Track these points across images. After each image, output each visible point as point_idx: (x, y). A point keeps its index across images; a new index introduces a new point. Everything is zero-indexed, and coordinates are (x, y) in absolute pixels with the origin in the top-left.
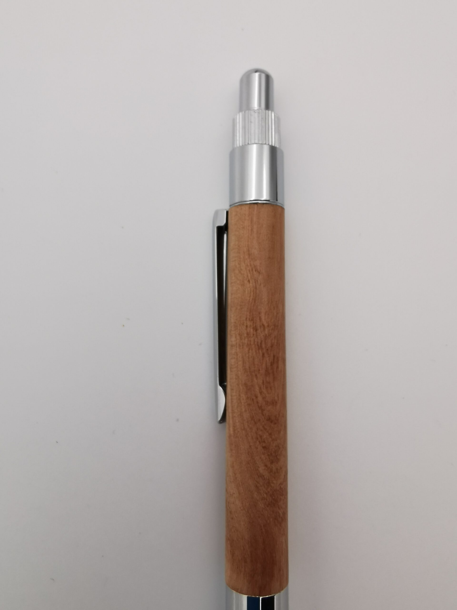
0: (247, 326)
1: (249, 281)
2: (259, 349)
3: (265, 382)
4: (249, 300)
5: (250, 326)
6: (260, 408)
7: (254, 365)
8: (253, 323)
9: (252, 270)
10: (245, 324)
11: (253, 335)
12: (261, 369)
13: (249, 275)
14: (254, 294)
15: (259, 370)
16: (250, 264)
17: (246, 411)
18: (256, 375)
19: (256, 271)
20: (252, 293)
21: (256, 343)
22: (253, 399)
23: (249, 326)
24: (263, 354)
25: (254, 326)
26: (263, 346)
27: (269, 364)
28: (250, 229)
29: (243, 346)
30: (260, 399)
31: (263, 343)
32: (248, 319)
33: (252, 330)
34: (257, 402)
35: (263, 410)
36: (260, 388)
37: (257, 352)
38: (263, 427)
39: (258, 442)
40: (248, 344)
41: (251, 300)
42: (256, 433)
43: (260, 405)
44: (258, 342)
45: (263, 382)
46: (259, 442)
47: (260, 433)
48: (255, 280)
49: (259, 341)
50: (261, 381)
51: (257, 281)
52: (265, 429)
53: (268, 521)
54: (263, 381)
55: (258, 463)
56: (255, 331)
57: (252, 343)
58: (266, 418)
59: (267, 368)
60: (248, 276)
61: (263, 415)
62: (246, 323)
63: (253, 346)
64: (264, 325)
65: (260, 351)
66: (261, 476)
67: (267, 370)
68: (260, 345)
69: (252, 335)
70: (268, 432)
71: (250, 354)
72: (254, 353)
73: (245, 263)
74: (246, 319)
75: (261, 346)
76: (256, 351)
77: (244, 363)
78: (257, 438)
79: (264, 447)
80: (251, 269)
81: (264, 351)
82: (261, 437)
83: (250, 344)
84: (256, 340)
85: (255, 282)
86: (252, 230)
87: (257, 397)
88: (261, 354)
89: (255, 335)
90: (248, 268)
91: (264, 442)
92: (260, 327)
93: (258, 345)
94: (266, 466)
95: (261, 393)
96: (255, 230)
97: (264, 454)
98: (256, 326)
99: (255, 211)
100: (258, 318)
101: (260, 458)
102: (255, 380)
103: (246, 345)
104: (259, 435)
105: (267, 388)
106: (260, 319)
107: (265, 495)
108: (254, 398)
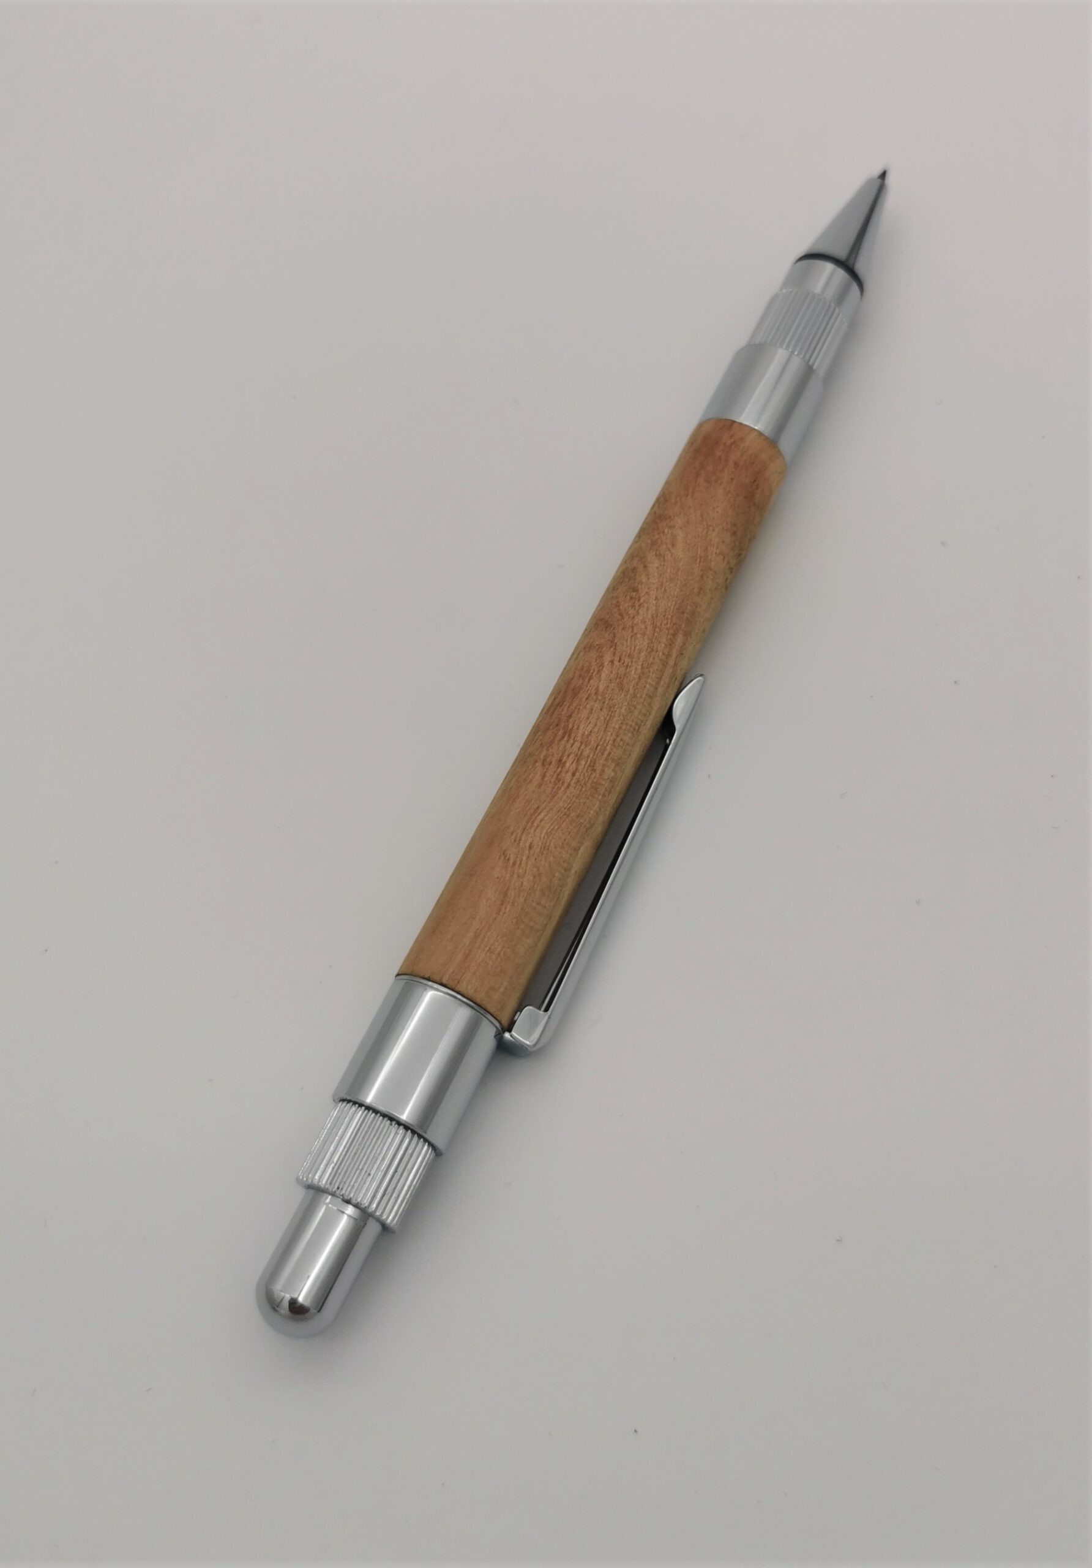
0: (574, 774)
1: (530, 847)
2: (572, 730)
3: (587, 680)
4: (546, 816)
5: (567, 772)
6: (614, 646)
7: (592, 709)
8: (558, 775)
9: (514, 864)
10: (575, 779)
11: (569, 756)
12: (584, 699)
13: (524, 858)
14: (534, 822)
15: (586, 701)
16: (512, 876)
17: (640, 651)
18: (596, 693)
19: (508, 860)
20: (535, 824)
21: (571, 741)
22: (619, 661)
23: (570, 774)
24: (567, 722)
25: (560, 769)
26: (561, 733)
27: (567, 702)
28: (479, 941)
29: (597, 749)
30: (608, 657)
31: (558, 738)
32: (566, 785)
33: (568, 765)
34: (614, 654)
35: (612, 640)
36: (599, 672)
37: (575, 729)
38: (622, 619)
39: (642, 600)
40: (586, 745)
41: (543, 814)
42: (638, 613)
43: (612, 651)
44: (568, 741)
45: (590, 679)
46: (639, 600)
47: (631, 612)
48: (519, 844)
49: (564, 742)
50: (591, 681)
51: (515, 841)
52: (621, 615)
53: (678, 499)
54: (589, 681)
55: (656, 574)
56: (563, 760)
57: (577, 744)
58: (612, 629)
59: (573, 698)
60: (528, 857)
61: (614, 634)
62: (572, 780)
63: (579, 738)
64: (543, 764)
65: (570, 726)
66: (659, 555)
67: (574, 695)
68: (566, 736)
69: (572, 756)
70: (619, 610)
71: (589, 729)
72: (581, 727)
73: (522, 883)
74: (568, 787)
75: (565, 733)
76: (578, 728)
77: (608, 722)
78: (640, 605)
79: (636, 590)
80: (517, 866)
81: (562, 725)
82: (633, 606)
83: (581, 743)
84: (569, 746)
85: (520, 840)
86: (476, 936)
87: (612, 662)
88: (571, 720)
89: (567, 753)
90: (521, 871)
91: (631, 598)
92: (551, 764)
93: (570, 737)
94: (645, 567)
95: (602, 665)
96: (471, 934)
97: (641, 583)
98: (558, 768)
99: (451, 970)
100: (546, 779)
101: (649, 579)
102: (601, 688)
103: (589, 749)
104: (635, 609)
105: (588, 671)
106: (544, 776)
107: (666, 531)
108: (616, 662)
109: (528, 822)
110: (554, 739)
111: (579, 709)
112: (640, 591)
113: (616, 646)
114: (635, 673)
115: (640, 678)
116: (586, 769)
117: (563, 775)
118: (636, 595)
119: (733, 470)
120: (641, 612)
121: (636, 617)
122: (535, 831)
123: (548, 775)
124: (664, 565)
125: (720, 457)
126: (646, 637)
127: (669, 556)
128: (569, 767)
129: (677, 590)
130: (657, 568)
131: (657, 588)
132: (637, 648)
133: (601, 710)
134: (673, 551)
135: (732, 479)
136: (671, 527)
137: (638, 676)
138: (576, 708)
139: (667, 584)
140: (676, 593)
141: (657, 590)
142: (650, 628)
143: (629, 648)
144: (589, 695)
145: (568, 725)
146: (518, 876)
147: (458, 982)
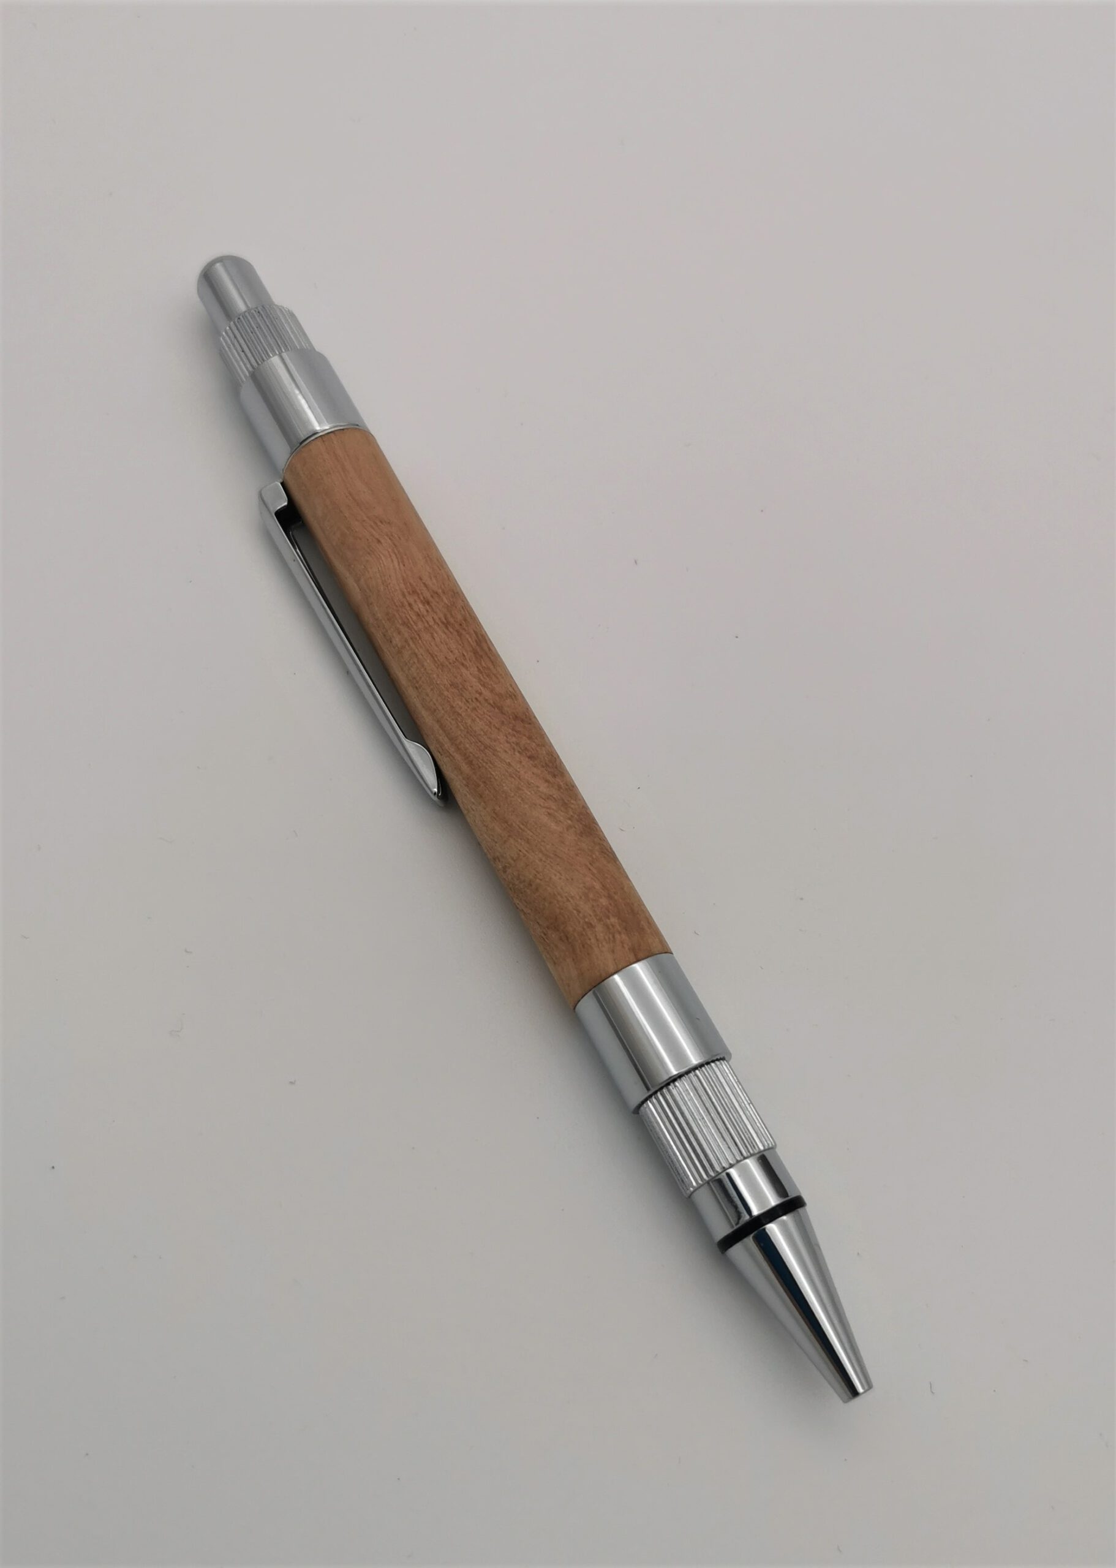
1: (379, 541)
2: (447, 628)
3: (480, 668)
4: (394, 566)
5: (415, 601)
6: (494, 706)
7: (451, 652)
8: (419, 595)
9: (376, 523)
10: (406, 603)
11: (427, 611)
12: (466, 654)
13: (375, 533)
14: (396, 555)
15: (464, 655)
16: (369, 518)
17: (473, 720)
18: (464, 665)
19: (381, 522)
21: (438, 621)
22: (476, 699)
23: (413, 602)
24: (458, 632)
25: (422, 598)
26: (452, 620)
27: (474, 644)
29: (419, 635)
30: (487, 693)
31: (449, 616)
32: (407, 594)
33: (421, 606)
34: (486, 700)
35: (500, 709)
36: (480, 680)
37: (446, 631)
38: (513, 730)
39: (517, 753)
40: (425, 628)
41: (397, 564)
42: (509, 743)
43: (492, 702)
44: (440, 619)
45: (479, 670)
46: (519, 752)
47: (514, 739)
48: (387, 535)
49: (443, 617)
50: (476, 669)
52: (518, 732)
53: (595, 857)
54: (478, 667)
55: (533, 781)
56: (426, 605)
57: (432, 623)
58: (511, 717)
59: (474, 651)
60: (372, 535)
61: (504, 714)
62: (408, 601)
63: (436, 627)
64: (436, 593)
65: (451, 630)
66: (549, 797)
67: (475, 653)
68: (444, 620)
69: (425, 613)
70: (525, 735)
71: (437, 639)
72: (443, 634)
73: (358, 520)
74: (404, 595)
75: (448, 623)
77: (433, 658)
78: (514, 749)
79: (529, 757)
80: (372, 524)
81: (457, 626)
82: (517, 744)
83: (430, 626)
84: (436, 617)
85: (390, 539)
87: (480, 694)
88: (456, 634)
89: (431, 611)
90: (368, 525)
91: (527, 750)
92: (432, 596)
93: (443, 623)
94: (547, 781)
95: (484, 685)
97: (535, 767)
98: (424, 598)
100: (422, 585)
101: (533, 773)
102: (465, 671)
103: (423, 630)
104: (514, 743)
105: (487, 674)
106: (426, 586)
107: (569, 822)
108: (477, 696)
109: (399, 552)
110: (451, 614)
111: (460, 645)
112: (527, 759)
113: (492, 706)
114: (458, 704)
115: (452, 707)
116: (409, 617)
117: (416, 598)
118: (526, 754)
119: (587, 920)
120: (507, 745)
121: (505, 737)
122: (389, 552)
123: (425, 589)
124: (536, 793)
125: (608, 918)
126: (482, 733)
127: (542, 804)
128: (418, 605)
129: (505, 788)
130: (538, 787)
131: (519, 772)
132: (478, 719)
133: (446, 658)
134: (544, 810)
135: (579, 912)
136: (569, 827)
137: (454, 706)
138: (463, 644)
139: (517, 783)
140: (504, 785)
141: (517, 771)
142: (488, 742)
143: (482, 713)
144: (465, 659)
145: (453, 629)
146: (364, 521)
147: (324, 441)
